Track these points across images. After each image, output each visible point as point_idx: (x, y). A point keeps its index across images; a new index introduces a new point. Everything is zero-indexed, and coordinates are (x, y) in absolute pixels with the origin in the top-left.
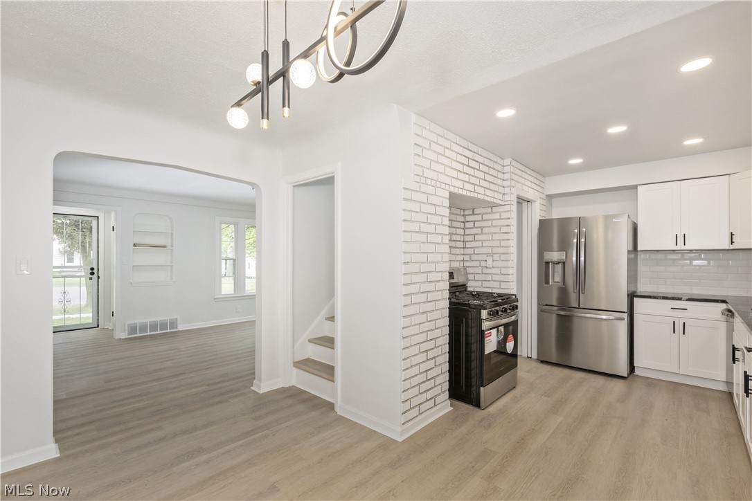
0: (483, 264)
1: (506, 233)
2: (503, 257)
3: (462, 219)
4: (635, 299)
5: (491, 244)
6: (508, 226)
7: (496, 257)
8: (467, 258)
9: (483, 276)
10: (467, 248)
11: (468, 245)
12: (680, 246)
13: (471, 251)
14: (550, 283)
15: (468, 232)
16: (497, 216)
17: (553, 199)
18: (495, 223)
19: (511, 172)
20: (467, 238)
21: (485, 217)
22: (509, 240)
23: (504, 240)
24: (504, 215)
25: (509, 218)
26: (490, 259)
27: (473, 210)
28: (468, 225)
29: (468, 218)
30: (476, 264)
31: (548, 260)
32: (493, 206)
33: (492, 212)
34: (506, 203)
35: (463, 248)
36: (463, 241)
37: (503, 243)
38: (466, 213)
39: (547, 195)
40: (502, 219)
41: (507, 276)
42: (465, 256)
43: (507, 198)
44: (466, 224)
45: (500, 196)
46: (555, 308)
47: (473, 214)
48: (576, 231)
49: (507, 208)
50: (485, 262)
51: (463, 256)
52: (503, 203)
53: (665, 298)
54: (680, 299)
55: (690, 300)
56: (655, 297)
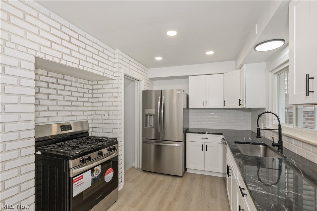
0: (103, 117)
1: (116, 97)
2: (115, 113)
3: (91, 87)
4: (187, 133)
5: (107, 104)
6: (117, 92)
7: (111, 113)
8: (94, 113)
9: (103, 125)
10: (94, 106)
11: (95, 104)
12: (205, 107)
13: (96, 109)
14: (148, 127)
15: (94, 96)
16: (111, 86)
17: (154, 81)
18: (110, 90)
19: (119, 59)
20: (94, 100)
21: (104, 86)
22: (117, 101)
23: (115, 102)
24: (115, 86)
25: (118, 88)
26: (107, 114)
27: (98, 82)
28: (94, 91)
29: (95, 87)
30: (99, 117)
31: (147, 114)
32: (109, 79)
33: (108, 84)
34: (116, 78)
35: (92, 106)
36: (92, 102)
37: (115, 104)
38: (94, 83)
39: (149, 78)
40: (114, 88)
41: (116, 125)
42: (92, 112)
43: (116, 74)
44: (93, 90)
45: (112, 73)
46: (153, 141)
47: (98, 84)
48: (160, 97)
49: (117, 81)
50: (104, 116)
51: (91, 112)
52: (114, 78)
53: (199, 133)
54: (205, 133)
55: (209, 133)
56: (195, 133)
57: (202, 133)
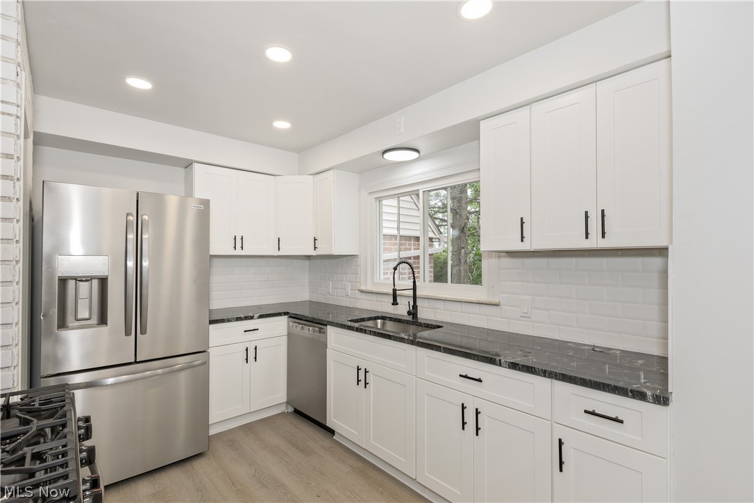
12: (239, 251)
14: (70, 325)
48: (131, 219)
53: (239, 319)
54: (252, 318)
55: (261, 317)
56: (229, 320)
57: (246, 318)
